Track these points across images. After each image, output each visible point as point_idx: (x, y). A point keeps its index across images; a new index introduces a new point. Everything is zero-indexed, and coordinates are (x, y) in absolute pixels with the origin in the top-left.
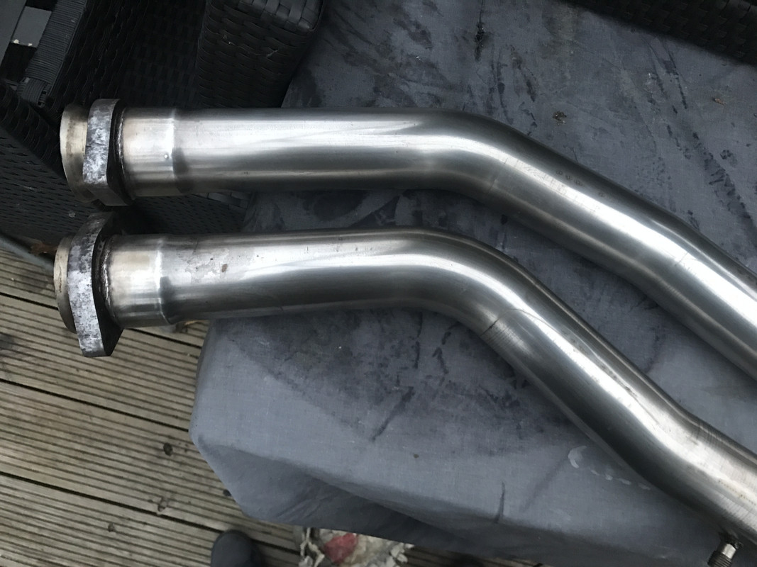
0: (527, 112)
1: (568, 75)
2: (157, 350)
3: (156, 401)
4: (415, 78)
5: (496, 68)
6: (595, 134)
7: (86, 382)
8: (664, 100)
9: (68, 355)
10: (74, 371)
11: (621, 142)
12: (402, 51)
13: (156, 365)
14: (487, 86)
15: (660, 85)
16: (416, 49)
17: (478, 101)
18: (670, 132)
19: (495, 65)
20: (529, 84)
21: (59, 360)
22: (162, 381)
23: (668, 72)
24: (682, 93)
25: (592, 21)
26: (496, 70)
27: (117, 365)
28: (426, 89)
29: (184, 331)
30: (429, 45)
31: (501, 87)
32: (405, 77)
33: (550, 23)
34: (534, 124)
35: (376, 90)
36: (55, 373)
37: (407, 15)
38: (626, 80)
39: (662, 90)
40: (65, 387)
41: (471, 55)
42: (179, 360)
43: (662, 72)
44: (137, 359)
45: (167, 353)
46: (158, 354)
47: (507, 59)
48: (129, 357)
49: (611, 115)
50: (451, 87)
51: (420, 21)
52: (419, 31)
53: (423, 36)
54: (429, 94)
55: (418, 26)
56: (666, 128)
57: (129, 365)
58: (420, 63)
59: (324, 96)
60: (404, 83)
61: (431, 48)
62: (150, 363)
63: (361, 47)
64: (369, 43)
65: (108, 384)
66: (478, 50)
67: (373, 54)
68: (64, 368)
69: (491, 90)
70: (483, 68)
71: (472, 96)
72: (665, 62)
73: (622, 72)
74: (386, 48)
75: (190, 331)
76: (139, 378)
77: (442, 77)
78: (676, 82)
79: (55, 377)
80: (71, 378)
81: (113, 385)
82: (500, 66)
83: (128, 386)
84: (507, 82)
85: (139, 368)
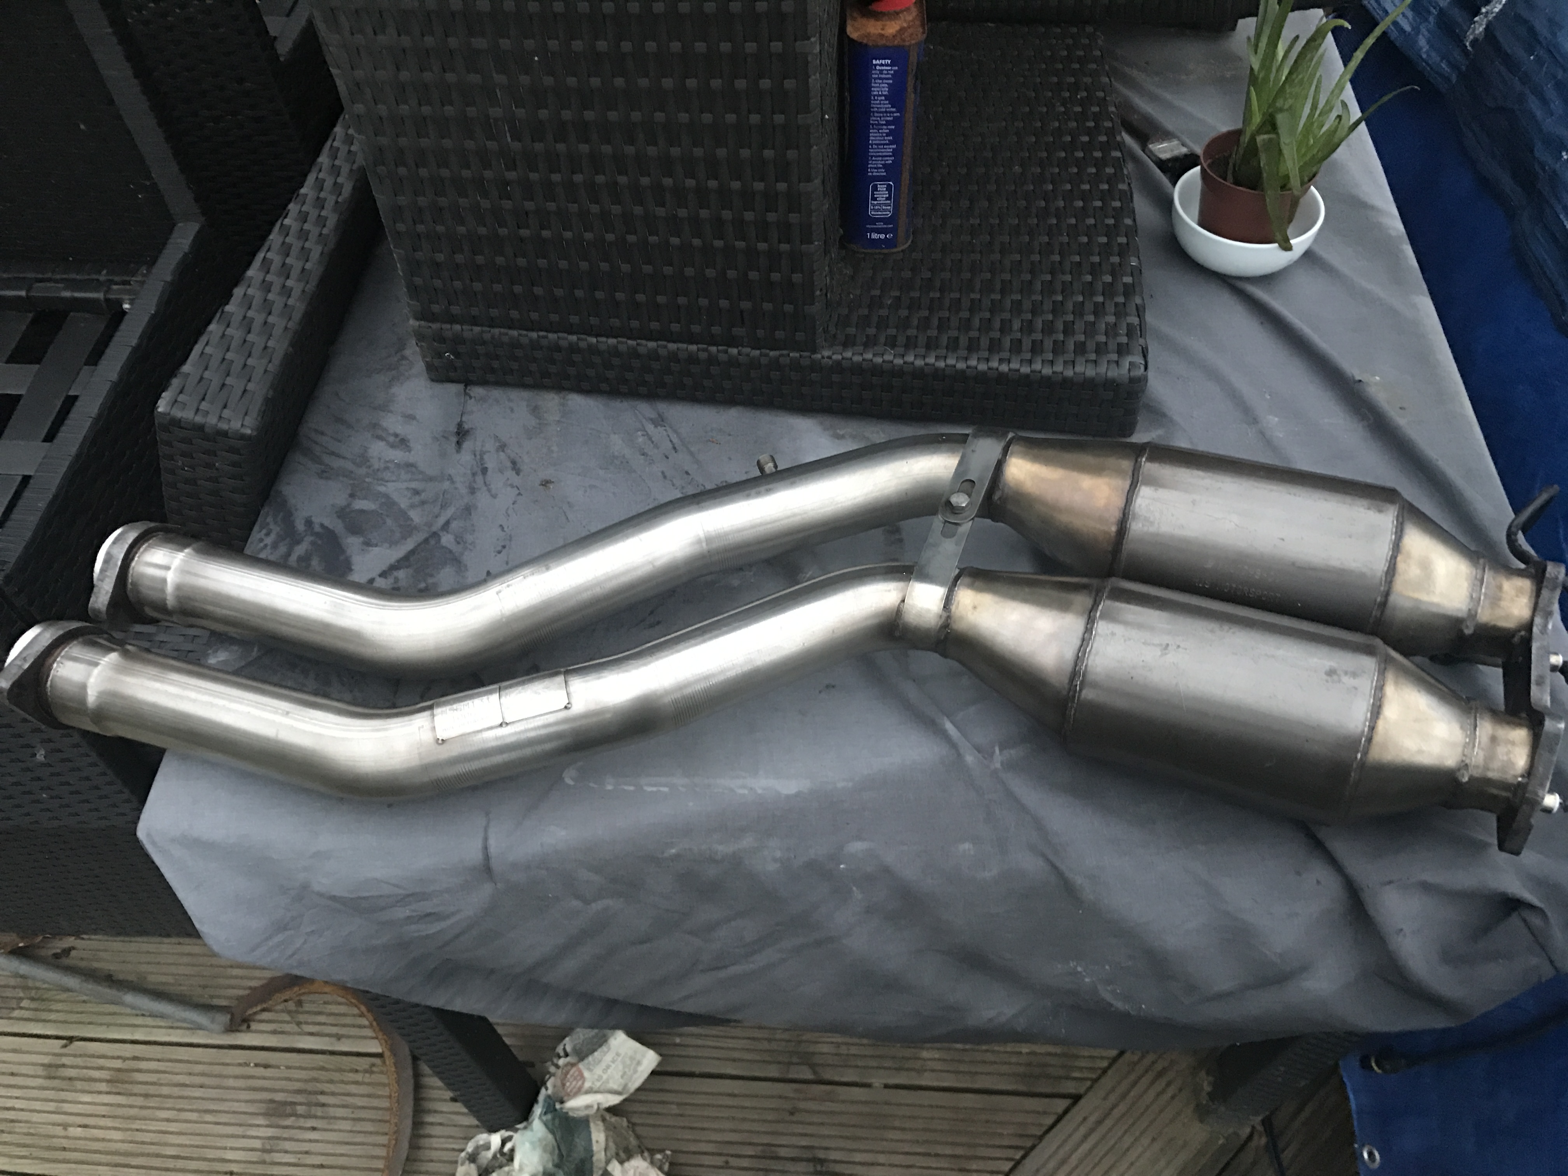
0: (512, 486)
1: (555, 448)
2: (199, 1068)
3: (196, 1153)
4: (394, 478)
5: (479, 457)
6: (585, 491)
7: (81, 1144)
8: (656, 451)
9: (51, 1106)
10: (59, 1131)
11: (614, 493)
12: (380, 459)
13: (198, 1093)
14: (469, 472)
15: (650, 439)
16: (397, 455)
17: (458, 485)
18: (665, 477)
19: (478, 453)
20: (514, 463)
21: (36, 1117)
22: (209, 1118)
23: (656, 427)
24: (671, 441)
25: (576, 401)
26: (478, 457)
27: (131, 1106)
28: (405, 485)
29: (244, 1027)
30: (409, 449)
31: (484, 471)
32: (382, 479)
33: (535, 410)
34: (519, 494)
35: (352, 496)
36: (28, 1140)
37: (385, 430)
38: (617, 444)
39: (653, 442)
40: (42, 1159)
41: (451, 447)
42: (236, 1077)
43: (650, 428)
44: (165, 1090)
45: (217, 1069)
46: (203, 1074)
47: (490, 446)
48: (152, 1090)
49: (601, 472)
50: (431, 479)
51: (398, 431)
52: (398, 440)
53: (402, 443)
54: (407, 489)
55: (396, 435)
56: (660, 474)
57: (152, 1103)
58: (398, 466)
59: (296, 510)
60: (381, 485)
61: (410, 451)
62: (187, 1092)
63: (336, 463)
64: (344, 458)
65: (116, 1141)
66: (459, 444)
67: (349, 466)
68: (42, 1130)
69: (474, 474)
70: (466, 457)
71: (453, 482)
72: (651, 419)
73: (612, 436)
74: (363, 459)
75: (254, 1026)
76: (168, 1120)
77: (421, 472)
78: (665, 433)
79: (25, 1146)
80: (56, 1142)
81: (123, 1141)
82: (482, 453)
83: (148, 1137)
84: (490, 464)
85: (169, 1103)
